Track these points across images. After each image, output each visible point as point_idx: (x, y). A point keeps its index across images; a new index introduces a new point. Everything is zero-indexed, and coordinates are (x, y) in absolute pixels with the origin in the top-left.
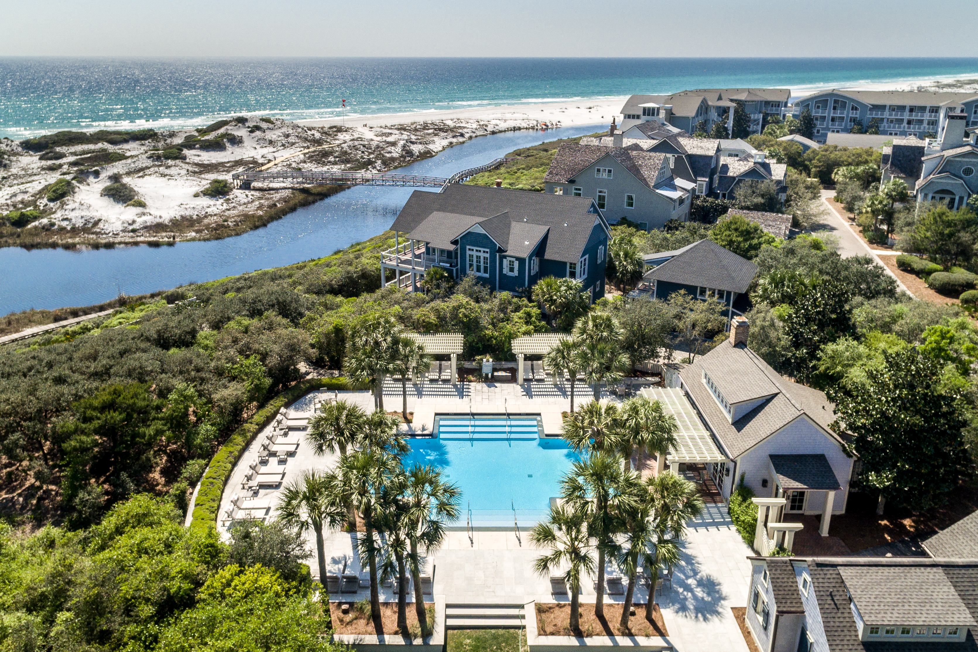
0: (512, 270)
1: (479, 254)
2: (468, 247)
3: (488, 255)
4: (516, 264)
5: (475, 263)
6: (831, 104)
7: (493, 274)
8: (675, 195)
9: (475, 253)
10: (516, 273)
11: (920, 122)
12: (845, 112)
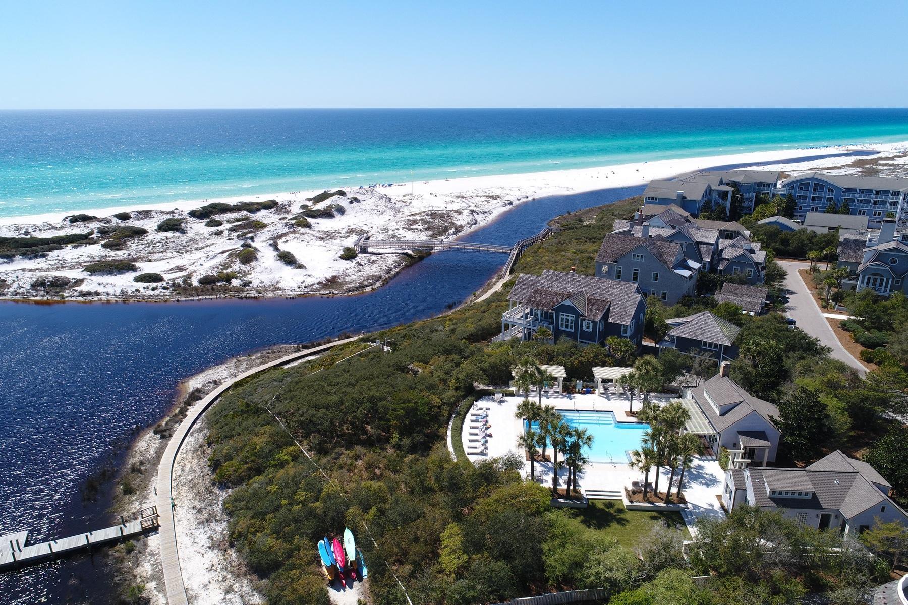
0: (588, 328)
1: (567, 317)
2: (561, 313)
3: (573, 319)
4: (591, 325)
5: (565, 323)
6: (812, 187)
7: (576, 329)
8: (686, 273)
9: (565, 317)
10: (591, 330)
11: (884, 203)
12: (823, 193)
